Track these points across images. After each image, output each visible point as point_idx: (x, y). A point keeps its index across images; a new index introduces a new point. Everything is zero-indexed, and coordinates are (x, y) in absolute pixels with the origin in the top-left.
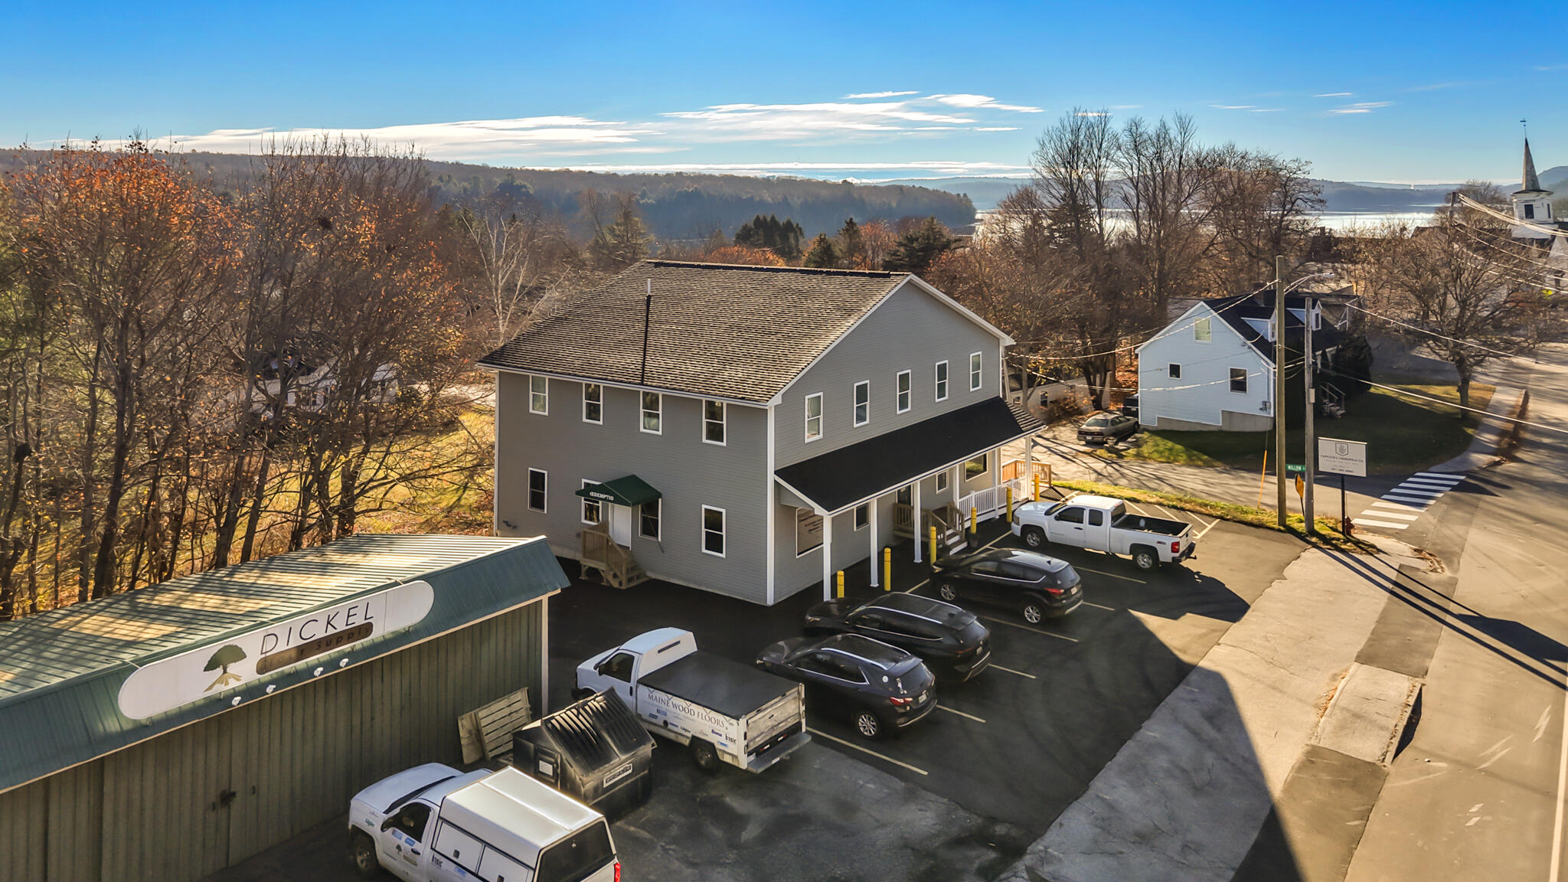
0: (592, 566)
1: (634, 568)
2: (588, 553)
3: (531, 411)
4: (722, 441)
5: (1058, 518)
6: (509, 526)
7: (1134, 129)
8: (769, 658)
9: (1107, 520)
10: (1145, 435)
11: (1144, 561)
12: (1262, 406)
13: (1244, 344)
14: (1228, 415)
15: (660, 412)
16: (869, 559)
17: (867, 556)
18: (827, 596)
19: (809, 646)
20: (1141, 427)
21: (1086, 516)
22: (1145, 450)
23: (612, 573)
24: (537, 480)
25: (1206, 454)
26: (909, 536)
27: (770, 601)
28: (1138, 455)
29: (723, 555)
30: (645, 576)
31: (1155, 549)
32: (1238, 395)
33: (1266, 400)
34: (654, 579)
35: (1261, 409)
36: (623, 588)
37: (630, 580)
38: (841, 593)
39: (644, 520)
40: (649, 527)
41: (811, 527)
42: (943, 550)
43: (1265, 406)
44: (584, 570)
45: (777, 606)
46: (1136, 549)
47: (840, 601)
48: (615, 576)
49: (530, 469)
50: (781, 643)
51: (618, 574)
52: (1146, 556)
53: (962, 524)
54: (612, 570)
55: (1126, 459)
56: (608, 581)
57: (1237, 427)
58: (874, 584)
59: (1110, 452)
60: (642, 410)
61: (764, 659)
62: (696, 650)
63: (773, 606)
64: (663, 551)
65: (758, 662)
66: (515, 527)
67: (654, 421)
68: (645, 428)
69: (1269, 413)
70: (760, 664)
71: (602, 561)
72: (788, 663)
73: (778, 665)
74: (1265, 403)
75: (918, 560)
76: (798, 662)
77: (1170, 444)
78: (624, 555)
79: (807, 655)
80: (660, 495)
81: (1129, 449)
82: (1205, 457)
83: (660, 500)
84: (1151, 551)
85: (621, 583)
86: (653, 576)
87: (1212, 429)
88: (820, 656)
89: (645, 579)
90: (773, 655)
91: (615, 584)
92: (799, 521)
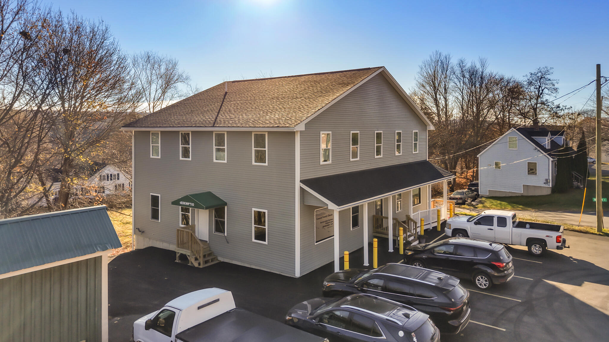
0: (184, 253)
1: (209, 255)
2: (181, 244)
3: (151, 157)
4: (265, 163)
5: (476, 223)
6: (140, 231)
7: (461, 64)
8: (297, 314)
9: (509, 222)
10: (483, 199)
11: (536, 250)
12: (545, 182)
13: (536, 149)
14: (526, 187)
15: (226, 147)
16: (362, 249)
17: (362, 246)
18: (337, 269)
19: (327, 304)
20: (480, 196)
21: (495, 220)
22: (486, 204)
23: (194, 257)
24: (155, 200)
25: (520, 205)
26: (386, 237)
27: (298, 274)
28: (484, 207)
29: (266, 243)
30: (217, 260)
31: (545, 240)
32: (532, 177)
33: (547, 178)
34: (223, 262)
35: (545, 183)
36: (201, 267)
37: (206, 262)
38: (347, 266)
39: (217, 222)
40: (219, 226)
41: (324, 224)
42: (407, 244)
43: (547, 182)
44: (178, 255)
45: (303, 278)
46: (530, 242)
47: (346, 272)
48: (196, 259)
49: (151, 194)
50: (305, 303)
51: (198, 258)
52: (538, 246)
53: (416, 229)
54: (194, 255)
55: (479, 208)
56: (192, 263)
57: (531, 193)
58: (366, 263)
59: (469, 206)
60: (215, 147)
61: (293, 315)
62: (234, 306)
63: (300, 277)
64: (228, 242)
65: (288, 318)
66: (143, 232)
67: (221, 153)
68: (216, 160)
69: (549, 185)
70: (290, 320)
71: (188, 249)
72: (312, 319)
73: (304, 321)
74: (547, 180)
75: (391, 250)
76: (321, 318)
77: (499, 202)
78: (202, 245)
79: (327, 313)
80: (226, 204)
81: (478, 204)
82: (521, 206)
83: (226, 207)
84: (542, 243)
85: (199, 264)
86: (221, 259)
87: (517, 195)
88: (338, 313)
89: (217, 262)
90: (300, 312)
91: (196, 265)
92: (317, 219)
